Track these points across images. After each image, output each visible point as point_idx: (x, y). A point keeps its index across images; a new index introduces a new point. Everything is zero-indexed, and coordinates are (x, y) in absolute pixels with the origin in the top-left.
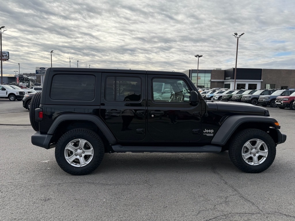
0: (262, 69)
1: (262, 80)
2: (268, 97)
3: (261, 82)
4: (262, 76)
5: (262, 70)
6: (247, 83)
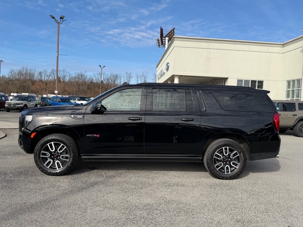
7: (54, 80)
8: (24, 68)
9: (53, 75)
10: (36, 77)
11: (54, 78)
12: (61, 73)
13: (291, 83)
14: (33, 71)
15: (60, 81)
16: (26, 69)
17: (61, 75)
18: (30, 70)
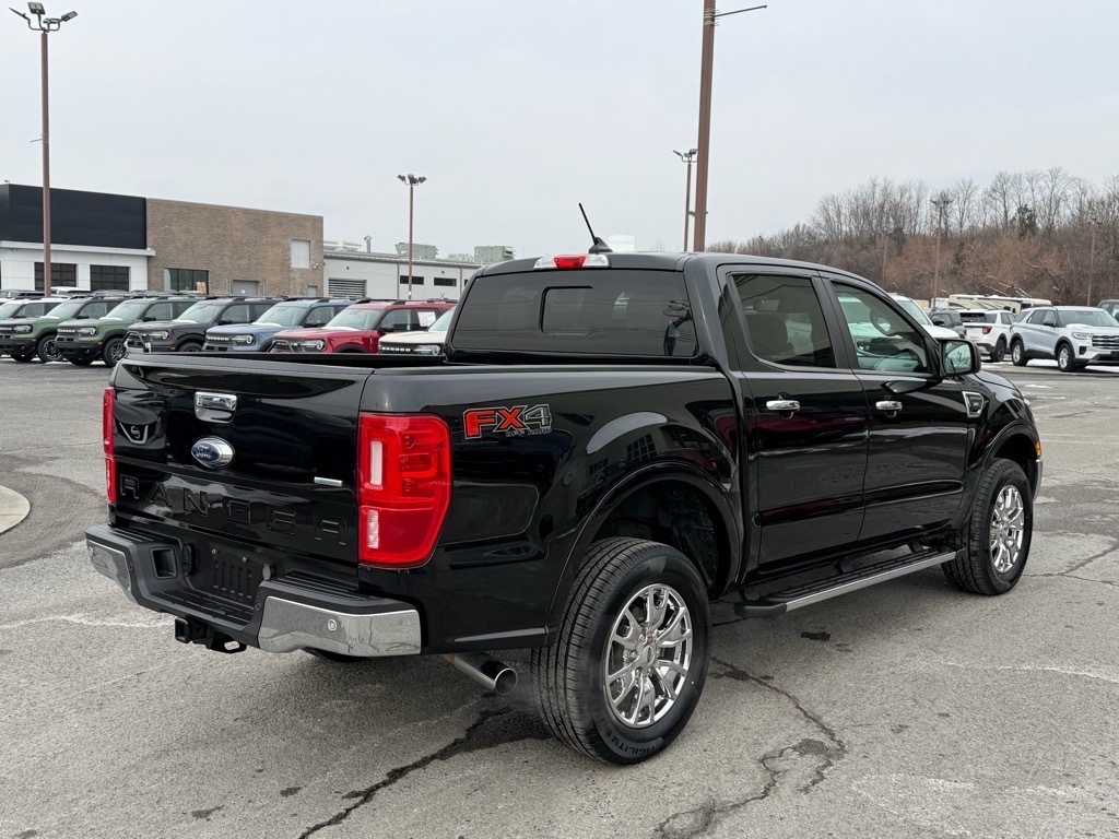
0: (144, 201)
1: (150, 251)
2: (252, 335)
3: (149, 257)
4: (148, 232)
5: (148, 205)
6: (85, 260)
7: (1005, 226)
8: (874, 186)
9: (999, 204)
10: (924, 221)
11: (1006, 216)
12: (1040, 188)
14: (914, 194)
15: (1032, 226)
16: (885, 189)
17: (1039, 197)
18: (903, 191)
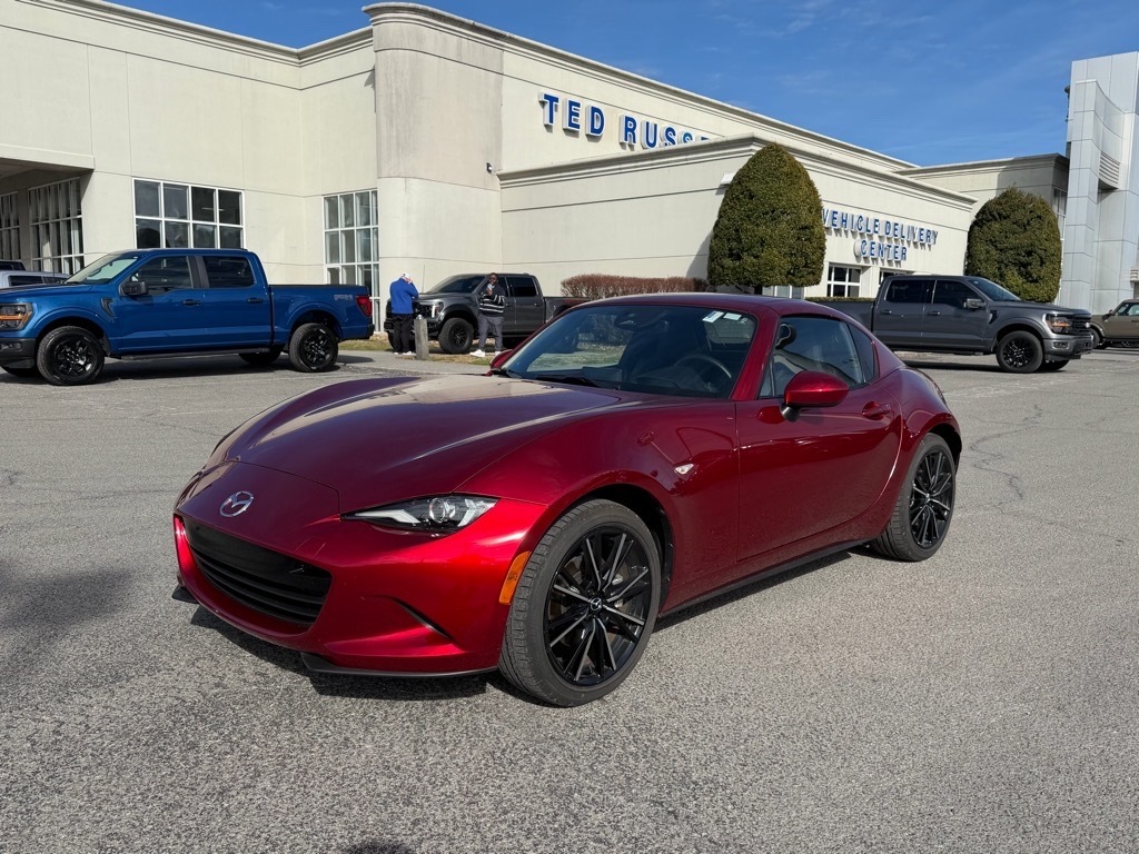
13: (341, 204)
